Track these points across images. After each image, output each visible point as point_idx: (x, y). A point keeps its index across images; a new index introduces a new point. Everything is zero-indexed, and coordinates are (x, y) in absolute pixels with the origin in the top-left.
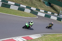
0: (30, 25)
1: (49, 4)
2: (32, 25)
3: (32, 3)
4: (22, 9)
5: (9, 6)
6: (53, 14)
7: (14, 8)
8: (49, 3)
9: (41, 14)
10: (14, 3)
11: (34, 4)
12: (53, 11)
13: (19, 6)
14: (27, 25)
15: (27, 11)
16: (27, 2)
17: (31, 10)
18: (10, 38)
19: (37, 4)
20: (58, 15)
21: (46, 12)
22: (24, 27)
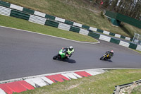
0: (67, 53)
1: (118, 23)
2: (71, 54)
3: (91, 20)
4: (76, 30)
5: (56, 24)
6: (123, 37)
7: (64, 27)
8: (118, 21)
9: (105, 37)
10: (64, 21)
11: (95, 22)
12: (123, 33)
13: (72, 24)
14: (61, 53)
15: (84, 32)
16: (83, 18)
17: (90, 31)
18: (57, 73)
19: (99, 23)
20: (131, 40)
21: (112, 34)
22: (57, 57)
